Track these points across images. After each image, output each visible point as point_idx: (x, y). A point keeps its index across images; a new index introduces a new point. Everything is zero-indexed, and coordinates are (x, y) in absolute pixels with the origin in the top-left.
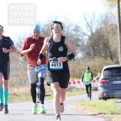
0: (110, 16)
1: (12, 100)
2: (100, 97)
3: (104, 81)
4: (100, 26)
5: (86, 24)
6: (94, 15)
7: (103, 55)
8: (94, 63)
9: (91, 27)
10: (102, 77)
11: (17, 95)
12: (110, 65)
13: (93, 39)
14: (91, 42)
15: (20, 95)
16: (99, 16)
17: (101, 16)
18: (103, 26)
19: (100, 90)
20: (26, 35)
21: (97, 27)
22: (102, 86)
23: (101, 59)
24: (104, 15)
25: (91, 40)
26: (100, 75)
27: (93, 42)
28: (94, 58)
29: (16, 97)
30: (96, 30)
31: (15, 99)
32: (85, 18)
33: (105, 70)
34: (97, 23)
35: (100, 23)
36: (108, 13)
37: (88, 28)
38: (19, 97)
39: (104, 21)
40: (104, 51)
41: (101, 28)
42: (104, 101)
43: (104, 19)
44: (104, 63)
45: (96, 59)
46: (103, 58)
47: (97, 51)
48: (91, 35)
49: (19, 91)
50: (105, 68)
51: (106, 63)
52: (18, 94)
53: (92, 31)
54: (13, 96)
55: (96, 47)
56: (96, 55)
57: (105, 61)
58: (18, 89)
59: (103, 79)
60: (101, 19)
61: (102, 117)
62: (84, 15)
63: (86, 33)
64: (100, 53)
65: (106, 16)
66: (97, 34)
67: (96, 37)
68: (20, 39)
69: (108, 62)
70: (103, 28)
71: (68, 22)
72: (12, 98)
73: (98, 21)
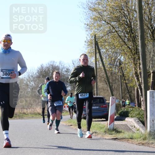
0: (90, 63)
1: (22, 117)
11: (25, 114)
15: (28, 114)
20: (33, 73)
29: (25, 115)
31: (24, 116)
32: (73, 64)
38: (27, 116)
42: (84, 120)
49: (27, 111)
52: (27, 113)
54: (23, 115)
58: (26, 110)
68: (29, 76)
71: (62, 66)
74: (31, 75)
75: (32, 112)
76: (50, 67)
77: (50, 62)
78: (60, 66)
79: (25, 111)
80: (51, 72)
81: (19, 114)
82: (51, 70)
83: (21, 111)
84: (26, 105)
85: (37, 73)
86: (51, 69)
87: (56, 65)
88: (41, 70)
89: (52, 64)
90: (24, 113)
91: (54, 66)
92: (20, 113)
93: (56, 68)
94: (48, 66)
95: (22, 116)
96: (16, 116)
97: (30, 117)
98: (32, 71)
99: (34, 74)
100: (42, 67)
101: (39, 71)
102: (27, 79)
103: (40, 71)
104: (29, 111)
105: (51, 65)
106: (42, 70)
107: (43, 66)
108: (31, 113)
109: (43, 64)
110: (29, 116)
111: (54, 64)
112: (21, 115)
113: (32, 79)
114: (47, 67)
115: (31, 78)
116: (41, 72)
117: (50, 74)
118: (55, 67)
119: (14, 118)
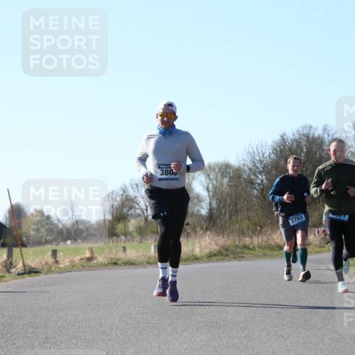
74: (258, 158)
75: (264, 244)
76: (302, 141)
77: (301, 129)
78: (326, 136)
79: (247, 240)
80: (305, 150)
81: (234, 248)
82: (304, 147)
83: (237, 242)
84: (248, 228)
85: (273, 153)
86: (304, 143)
87: (316, 135)
88: (282, 147)
89: (306, 132)
90: (245, 247)
91: (310, 136)
92: (236, 246)
93: (315, 141)
94: (297, 136)
95: (241, 253)
96: (226, 253)
97: (259, 256)
98: (260, 151)
99: (265, 156)
100: (283, 139)
101: (276, 150)
102: (250, 169)
103: (278, 149)
104: (257, 241)
105: (304, 134)
106: (284, 147)
107: (285, 137)
108: (260, 247)
109: (285, 134)
110: (256, 253)
111: (311, 133)
112: (238, 250)
113: (261, 169)
114: (294, 139)
115: (258, 165)
116: (281, 151)
117: (303, 155)
118: (313, 138)
119: (222, 257)
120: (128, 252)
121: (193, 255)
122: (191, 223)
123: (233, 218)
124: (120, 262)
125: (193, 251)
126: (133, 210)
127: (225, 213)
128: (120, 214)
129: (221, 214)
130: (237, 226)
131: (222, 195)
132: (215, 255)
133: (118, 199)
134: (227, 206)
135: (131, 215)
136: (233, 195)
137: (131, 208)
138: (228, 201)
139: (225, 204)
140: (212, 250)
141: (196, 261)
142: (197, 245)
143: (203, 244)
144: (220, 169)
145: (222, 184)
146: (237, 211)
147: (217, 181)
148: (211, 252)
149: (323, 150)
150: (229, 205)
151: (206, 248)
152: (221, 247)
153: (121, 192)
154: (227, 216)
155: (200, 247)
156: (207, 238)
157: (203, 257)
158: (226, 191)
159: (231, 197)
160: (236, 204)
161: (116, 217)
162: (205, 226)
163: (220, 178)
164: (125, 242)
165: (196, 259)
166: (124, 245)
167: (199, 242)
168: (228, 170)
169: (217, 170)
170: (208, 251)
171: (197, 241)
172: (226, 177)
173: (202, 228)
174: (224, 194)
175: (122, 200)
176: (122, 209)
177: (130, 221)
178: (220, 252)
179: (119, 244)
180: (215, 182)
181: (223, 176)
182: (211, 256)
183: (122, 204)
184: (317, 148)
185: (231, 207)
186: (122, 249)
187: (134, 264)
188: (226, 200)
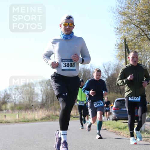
0: (120, 66)
1: (55, 119)
2: (113, 119)
3: (116, 108)
4: (114, 72)
5: (104, 70)
6: (110, 65)
7: (115, 91)
8: (109, 96)
9: (107, 73)
10: (114, 106)
12: (120, 98)
13: (109, 80)
14: (107, 82)
16: (113, 66)
17: (114, 66)
18: (115, 72)
19: (113, 114)
21: (112, 72)
22: (114, 112)
23: (114, 94)
24: (116, 65)
25: (108, 81)
26: (113, 104)
27: (109, 82)
28: (109, 93)
30: (111, 75)
32: (104, 67)
33: (116, 101)
34: (112, 70)
35: (114, 70)
36: (119, 64)
37: (106, 73)
39: (116, 69)
40: (116, 89)
41: (114, 73)
42: (116, 122)
43: (116, 68)
44: (116, 97)
45: (111, 93)
46: (116, 93)
47: (111, 88)
48: (108, 78)
50: (116, 100)
51: (117, 96)
53: (108, 75)
54: (56, 117)
55: (111, 86)
56: (111, 91)
57: (116, 95)
59: (115, 107)
60: (114, 68)
61: (114, 132)
62: (103, 64)
63: (104, 76)
64: (113, 89)
65: (118, 66)
66: (111, 77)
67: (111, 79)
69: (118, 96)
70: (116, 73)
71: (93, 69)
72: (55, 118)
73: (112, 69)
76: (81, 71)
78: (91, 69)
80: (83, 75)
81: (52, 116)
82: (82, 74)
83: (53, 113)
86: (82, 72)
87: (87, 69)
91: (85, 69)
92: (53, 115)
93: (87, 71)
96: (49, 118)
105: (82, 68)
112: (54, 117)
117: (82, 77)
119: (47, 120)
120: (7, 117)
121: (34, 119)
122: (34, 105)
123: (52, 103)
124: (3, 122)
125: (35, 117)
126: (9, 100)
127: (49, 101)
128: (4, 101)
129: (47, 102)
130: (54, 107)
131: (47, 94)
132: (44, 119)
133: (3, 95)
134: (49, 98)
135: (8, 101)
136: (52, 93)
137: (8, 98)
138: (50, 96)
139: (49, 97)
140: (43, 117)
141: (36, 122)
142: (36, 115)
143: (39, 114)
144: (47, 83)
145: (47, 89)
146: (53, 100)
147: (45, 87)
148: (43, 118)
149: (90, 75)
150: (50, 98)
151: (40, 116)
152: (47, 116)
153: (4, 92)
154: (49, 102)
155: (38, 116)
156: (41, 112)
157: (39, 120)
158: (49, 92)
159: (51, 94)
160: (53, 97)
161: (2, 102)
162: (40, 107)
163: (46, 86)
164: (6, 113)
165: (36, 121)
166: (5, 114)
167: (37, 114)
168: (50, 83)
169: (45, 83)
170: (41, 117)
171: (36, 113)
172: (49, 86)
173: (38, 107)
174: (48, 93)
175: (5, 95)
176: (5, 99)
177: (8, 104)
178: (46, 118)
179: (3, 114)
180: (44, 88)
181: (48, 85)
182: (42, 119)
183: (5, 97)
184: (87, 74)
185: (51, 99)
186: (4, 116)
187: (9, 123)
188: (49, 96)
